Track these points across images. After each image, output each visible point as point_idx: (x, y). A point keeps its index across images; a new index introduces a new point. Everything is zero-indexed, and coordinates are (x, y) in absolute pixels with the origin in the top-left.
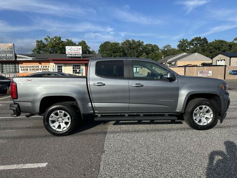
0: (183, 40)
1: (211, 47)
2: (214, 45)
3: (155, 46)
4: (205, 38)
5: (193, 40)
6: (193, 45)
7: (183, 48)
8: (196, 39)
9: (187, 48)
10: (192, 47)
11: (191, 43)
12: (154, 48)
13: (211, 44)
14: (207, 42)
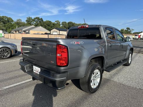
0: (29, 17)
1: (45, 24)
2: (47, 23)
3: (10, 18)
4: (42, 18)
5: (35, 19)
6: (35, 21)
7: (29, 23)
8: (37, 18)
9: (32, 23)
10: (35, 22)
11: (34, 20)
12: (9, 20)
13: (45, 22)
14: (43, 21)
